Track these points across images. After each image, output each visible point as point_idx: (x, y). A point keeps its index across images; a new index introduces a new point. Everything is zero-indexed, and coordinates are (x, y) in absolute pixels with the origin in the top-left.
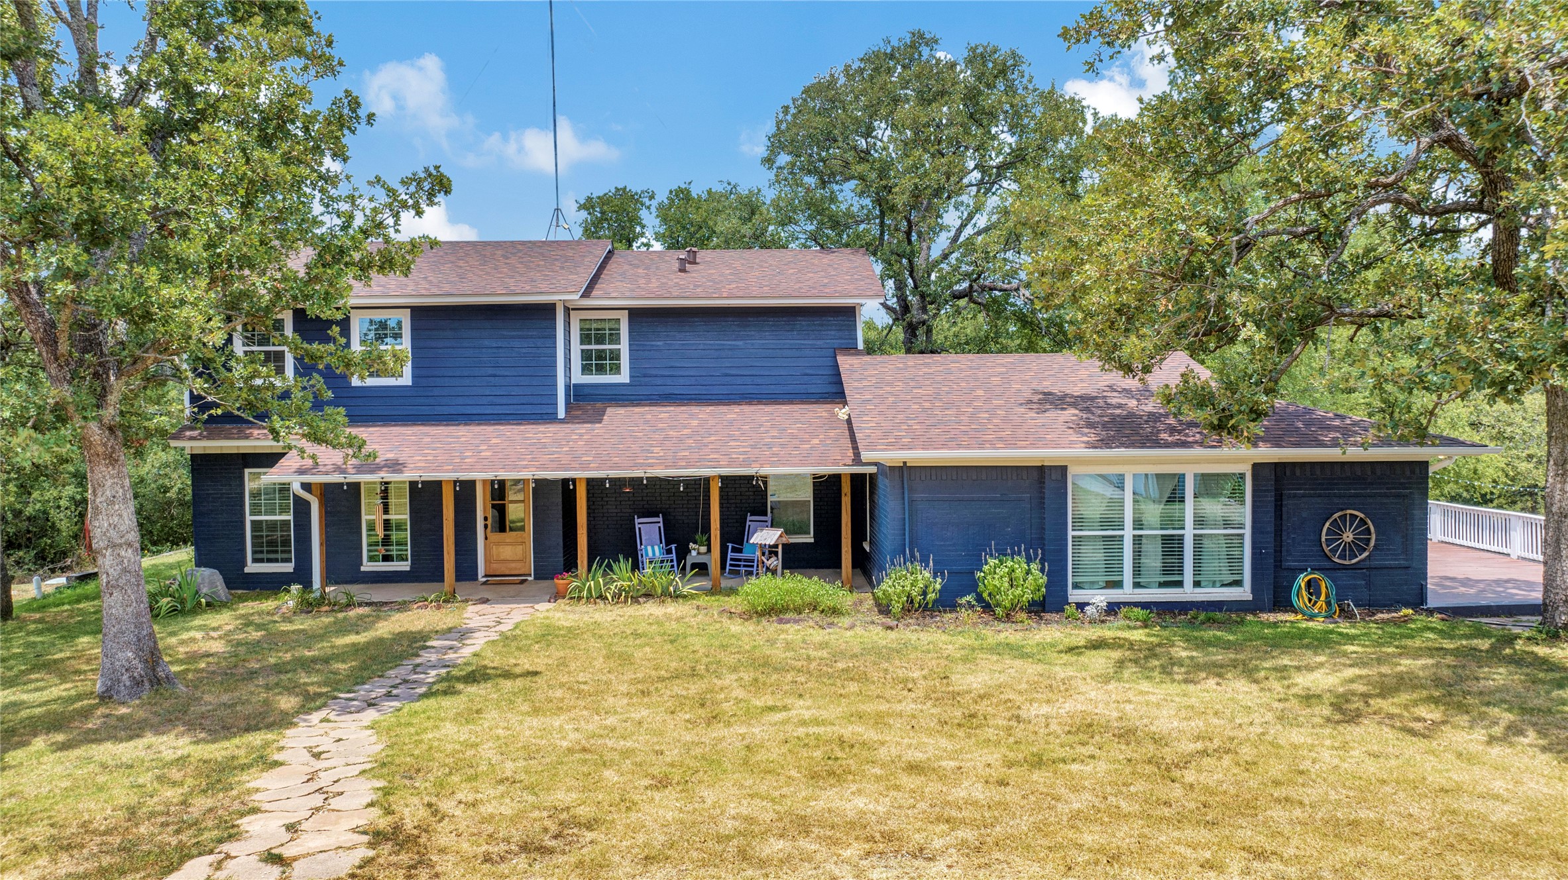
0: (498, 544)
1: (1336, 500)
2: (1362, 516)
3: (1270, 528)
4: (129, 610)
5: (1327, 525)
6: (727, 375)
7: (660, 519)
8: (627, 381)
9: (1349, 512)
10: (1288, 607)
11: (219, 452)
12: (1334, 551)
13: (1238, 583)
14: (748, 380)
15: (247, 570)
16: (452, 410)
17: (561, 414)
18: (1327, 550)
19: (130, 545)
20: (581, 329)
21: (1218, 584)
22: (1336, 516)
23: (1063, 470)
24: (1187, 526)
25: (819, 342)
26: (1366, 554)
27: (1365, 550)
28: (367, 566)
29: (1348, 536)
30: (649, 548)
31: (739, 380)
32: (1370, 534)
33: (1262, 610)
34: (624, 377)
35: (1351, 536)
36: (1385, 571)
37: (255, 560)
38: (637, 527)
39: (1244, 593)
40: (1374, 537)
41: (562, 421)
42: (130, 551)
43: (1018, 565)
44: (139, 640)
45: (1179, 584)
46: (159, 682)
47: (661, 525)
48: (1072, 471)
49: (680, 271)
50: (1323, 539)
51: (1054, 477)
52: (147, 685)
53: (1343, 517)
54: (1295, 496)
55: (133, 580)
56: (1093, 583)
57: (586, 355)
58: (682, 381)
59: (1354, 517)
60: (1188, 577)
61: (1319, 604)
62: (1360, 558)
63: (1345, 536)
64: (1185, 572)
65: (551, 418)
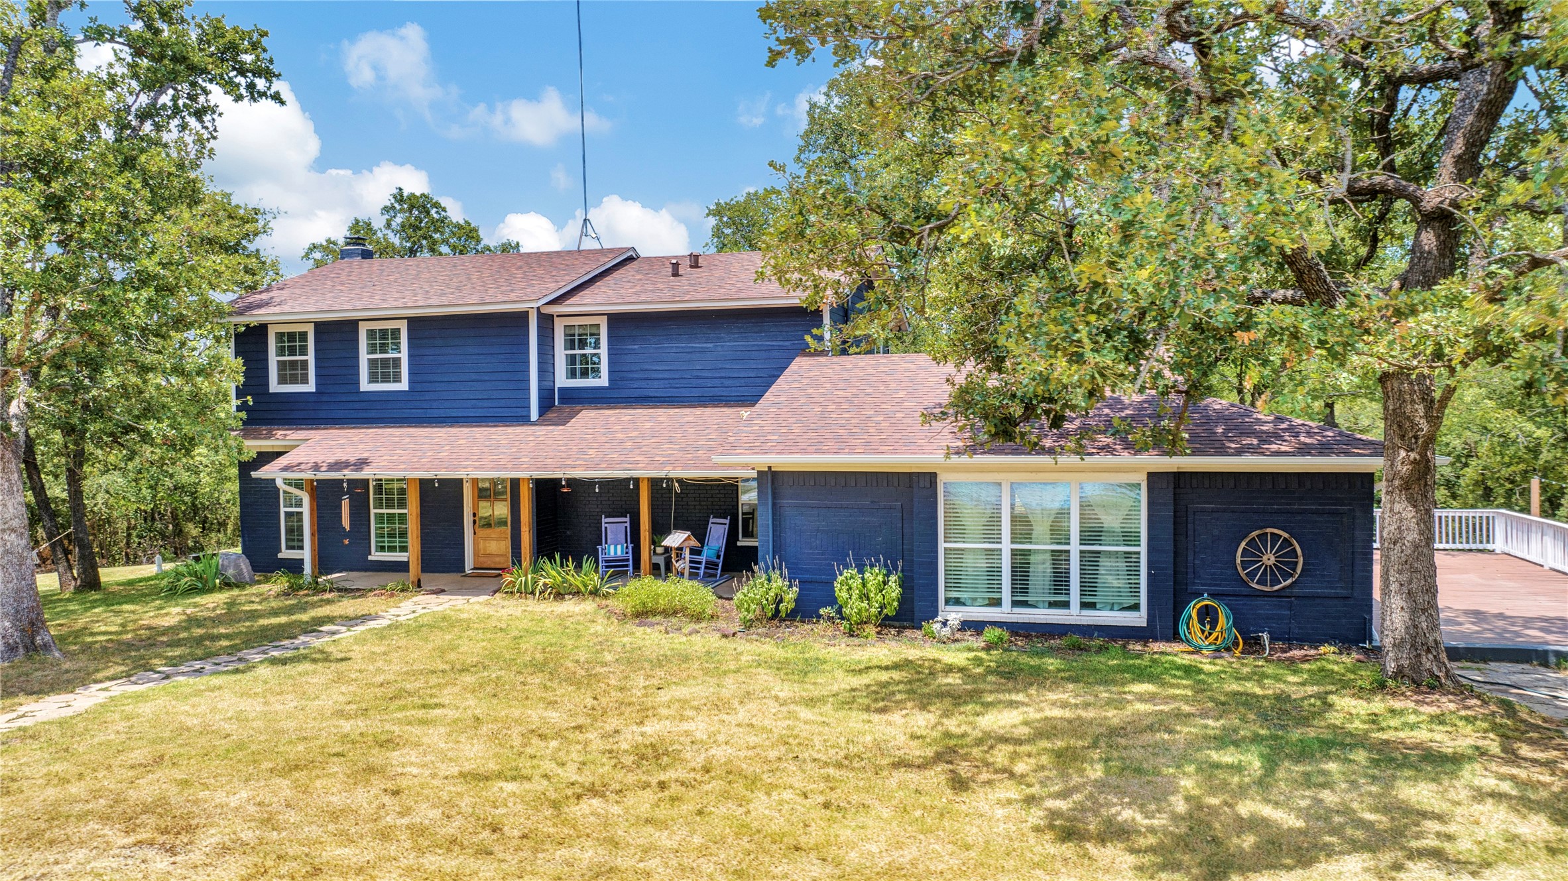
0: (485, 539)
1: (1256, 517)
2: (1286, 535)
3: (1170, 546)
4: (10, 585)
5: (1243, 544)
6: (698, 378)
7: (627, 519)
8: (606, 384)
9: (1269, 530)
10: (1175, 637)
11: (271, 450)
12: (1251, 575)
13: (1135, 607)
14: (717, 382)
15: (280, 556)
16: (442, 413)
17: (534, 415)
18: (1243, 574)
19: (13, 530)
20: (566, 335)
21: (1116, 607)
22: (1254, 534)
23: (932, 477)
24: (1072, 541)
25: (787, 343)
26: (1289, 581)
27: (1291, 575)
28: (376, 556)
29: (1269, 559)
30: (612, 547)
31: (710, 383)
32: (1297, 557)
33: (1156, 640)
34: (603, 380)
35: (1273, 559)
36: (1318, 601)
37: (288, 548)
38: (604, 525)
39: (1139, 619)
40: (1301, 560)
41: (534, 424)
42: (13, 536)
43: (874, 576)
44: (17, 612)
45: (1066, 605)
46: (36, 649)
47: (628, 525)
48: (942, 478)
49: (674, 275)
50: (1238, 561)
51: (922, 485)
52: (21, 650)
53: (1262, 537)
54: (1203, 511)
55: (15, 560)
56: (974, 599)
57: (572, 360)
58: (656, 384)
59: (1275, 537)
60: (1075, 597)
61: (1215, 635)
62: (1284, 584)
63: (1265, 558)
64: (1072, 592)
65: (524, 420)
